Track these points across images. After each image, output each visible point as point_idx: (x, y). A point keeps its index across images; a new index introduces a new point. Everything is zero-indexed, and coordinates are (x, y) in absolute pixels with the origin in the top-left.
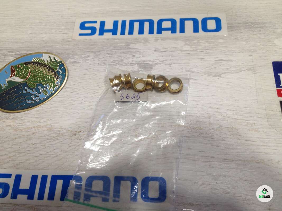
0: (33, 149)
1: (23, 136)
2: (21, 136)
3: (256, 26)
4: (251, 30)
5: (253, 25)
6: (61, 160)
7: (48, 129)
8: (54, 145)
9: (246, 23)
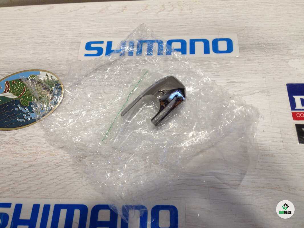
0: (35, 176)
1: (24, 162)
2: (22, 162)
3: (269, 47)
4: (264, 51)
5: (265, 46)
6: (64, 188)
7: (50, 155)
8: (57, 172)
9: (258, 44)
